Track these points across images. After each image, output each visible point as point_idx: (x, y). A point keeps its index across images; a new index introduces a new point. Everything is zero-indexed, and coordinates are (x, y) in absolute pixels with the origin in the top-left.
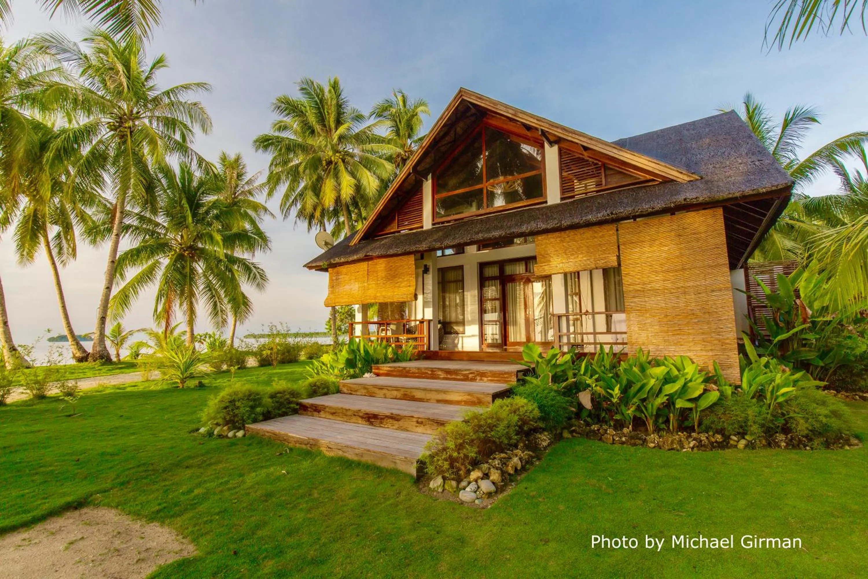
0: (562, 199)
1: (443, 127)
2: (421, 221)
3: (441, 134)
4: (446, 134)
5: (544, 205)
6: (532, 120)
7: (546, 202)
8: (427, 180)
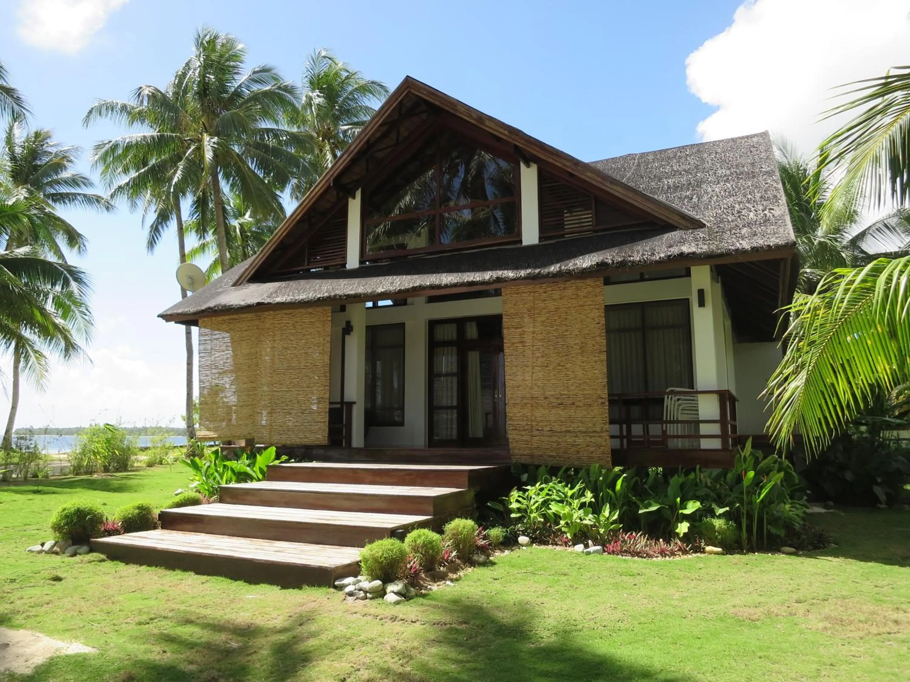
0: (540, 238)
1: (381, 125)
2: (344, 257)
3: (378, 135)
4: (384, 136)
5: (518, 246)
6: (502, 130)
7: (521, 241)
8: (354, 197)
